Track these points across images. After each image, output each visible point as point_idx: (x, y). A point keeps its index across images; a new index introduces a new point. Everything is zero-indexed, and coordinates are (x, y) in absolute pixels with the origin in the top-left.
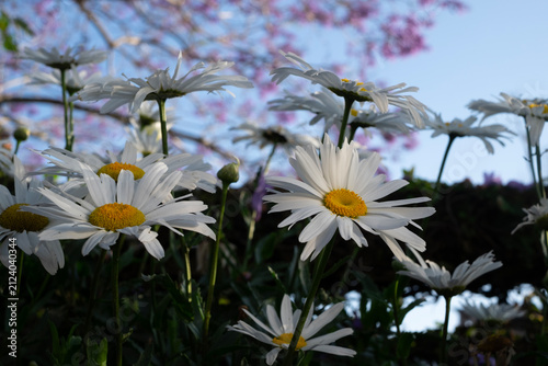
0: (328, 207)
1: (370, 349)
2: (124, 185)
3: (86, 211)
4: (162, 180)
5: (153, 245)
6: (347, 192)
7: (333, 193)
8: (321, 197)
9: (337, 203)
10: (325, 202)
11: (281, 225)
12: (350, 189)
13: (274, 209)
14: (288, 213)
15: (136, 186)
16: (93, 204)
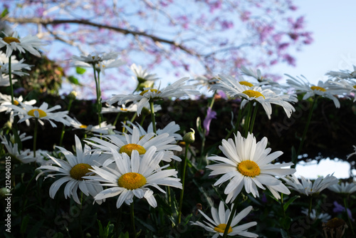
0: (240, 172)
1: (272, 212)
2: (134, 160)
3: (116, 177)
4: (154, 157)
5: (151, 200)
6: (250, 162)
7: (242, 163)
8: (236, 165)
9: (244, 169)
10: (238, 169)
11: (216, 184)
12: (251, 160)
13: (212, 174)
14: (219, 176)
15: (141, 160)
16: (119, 172)
